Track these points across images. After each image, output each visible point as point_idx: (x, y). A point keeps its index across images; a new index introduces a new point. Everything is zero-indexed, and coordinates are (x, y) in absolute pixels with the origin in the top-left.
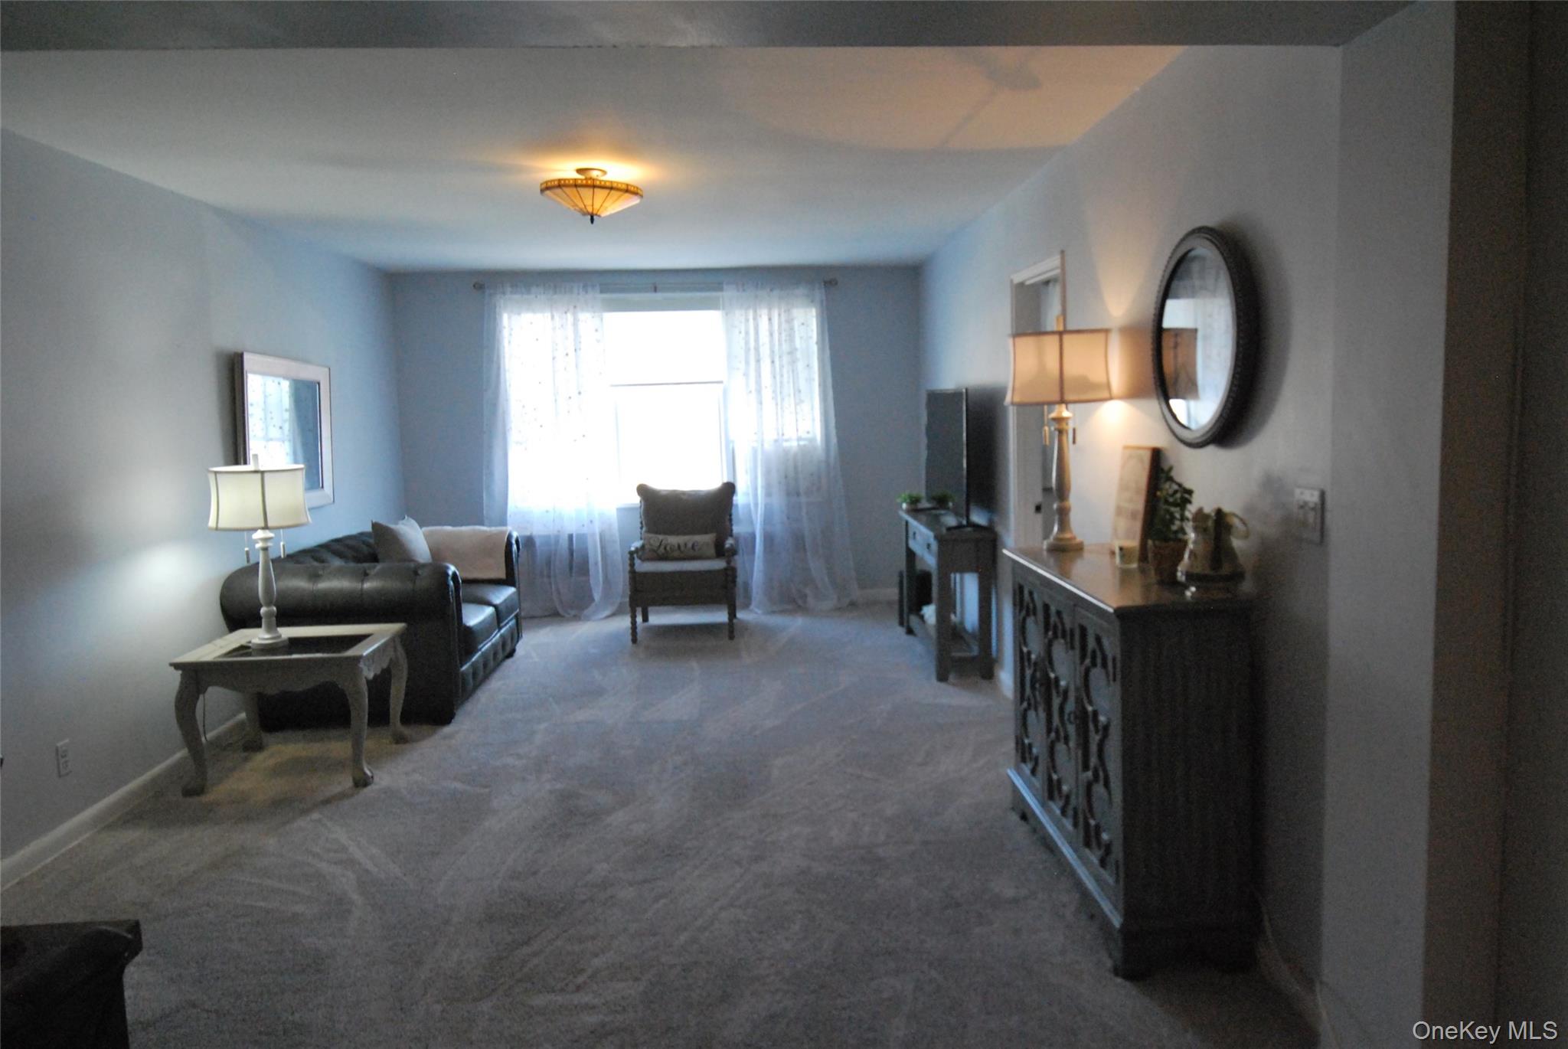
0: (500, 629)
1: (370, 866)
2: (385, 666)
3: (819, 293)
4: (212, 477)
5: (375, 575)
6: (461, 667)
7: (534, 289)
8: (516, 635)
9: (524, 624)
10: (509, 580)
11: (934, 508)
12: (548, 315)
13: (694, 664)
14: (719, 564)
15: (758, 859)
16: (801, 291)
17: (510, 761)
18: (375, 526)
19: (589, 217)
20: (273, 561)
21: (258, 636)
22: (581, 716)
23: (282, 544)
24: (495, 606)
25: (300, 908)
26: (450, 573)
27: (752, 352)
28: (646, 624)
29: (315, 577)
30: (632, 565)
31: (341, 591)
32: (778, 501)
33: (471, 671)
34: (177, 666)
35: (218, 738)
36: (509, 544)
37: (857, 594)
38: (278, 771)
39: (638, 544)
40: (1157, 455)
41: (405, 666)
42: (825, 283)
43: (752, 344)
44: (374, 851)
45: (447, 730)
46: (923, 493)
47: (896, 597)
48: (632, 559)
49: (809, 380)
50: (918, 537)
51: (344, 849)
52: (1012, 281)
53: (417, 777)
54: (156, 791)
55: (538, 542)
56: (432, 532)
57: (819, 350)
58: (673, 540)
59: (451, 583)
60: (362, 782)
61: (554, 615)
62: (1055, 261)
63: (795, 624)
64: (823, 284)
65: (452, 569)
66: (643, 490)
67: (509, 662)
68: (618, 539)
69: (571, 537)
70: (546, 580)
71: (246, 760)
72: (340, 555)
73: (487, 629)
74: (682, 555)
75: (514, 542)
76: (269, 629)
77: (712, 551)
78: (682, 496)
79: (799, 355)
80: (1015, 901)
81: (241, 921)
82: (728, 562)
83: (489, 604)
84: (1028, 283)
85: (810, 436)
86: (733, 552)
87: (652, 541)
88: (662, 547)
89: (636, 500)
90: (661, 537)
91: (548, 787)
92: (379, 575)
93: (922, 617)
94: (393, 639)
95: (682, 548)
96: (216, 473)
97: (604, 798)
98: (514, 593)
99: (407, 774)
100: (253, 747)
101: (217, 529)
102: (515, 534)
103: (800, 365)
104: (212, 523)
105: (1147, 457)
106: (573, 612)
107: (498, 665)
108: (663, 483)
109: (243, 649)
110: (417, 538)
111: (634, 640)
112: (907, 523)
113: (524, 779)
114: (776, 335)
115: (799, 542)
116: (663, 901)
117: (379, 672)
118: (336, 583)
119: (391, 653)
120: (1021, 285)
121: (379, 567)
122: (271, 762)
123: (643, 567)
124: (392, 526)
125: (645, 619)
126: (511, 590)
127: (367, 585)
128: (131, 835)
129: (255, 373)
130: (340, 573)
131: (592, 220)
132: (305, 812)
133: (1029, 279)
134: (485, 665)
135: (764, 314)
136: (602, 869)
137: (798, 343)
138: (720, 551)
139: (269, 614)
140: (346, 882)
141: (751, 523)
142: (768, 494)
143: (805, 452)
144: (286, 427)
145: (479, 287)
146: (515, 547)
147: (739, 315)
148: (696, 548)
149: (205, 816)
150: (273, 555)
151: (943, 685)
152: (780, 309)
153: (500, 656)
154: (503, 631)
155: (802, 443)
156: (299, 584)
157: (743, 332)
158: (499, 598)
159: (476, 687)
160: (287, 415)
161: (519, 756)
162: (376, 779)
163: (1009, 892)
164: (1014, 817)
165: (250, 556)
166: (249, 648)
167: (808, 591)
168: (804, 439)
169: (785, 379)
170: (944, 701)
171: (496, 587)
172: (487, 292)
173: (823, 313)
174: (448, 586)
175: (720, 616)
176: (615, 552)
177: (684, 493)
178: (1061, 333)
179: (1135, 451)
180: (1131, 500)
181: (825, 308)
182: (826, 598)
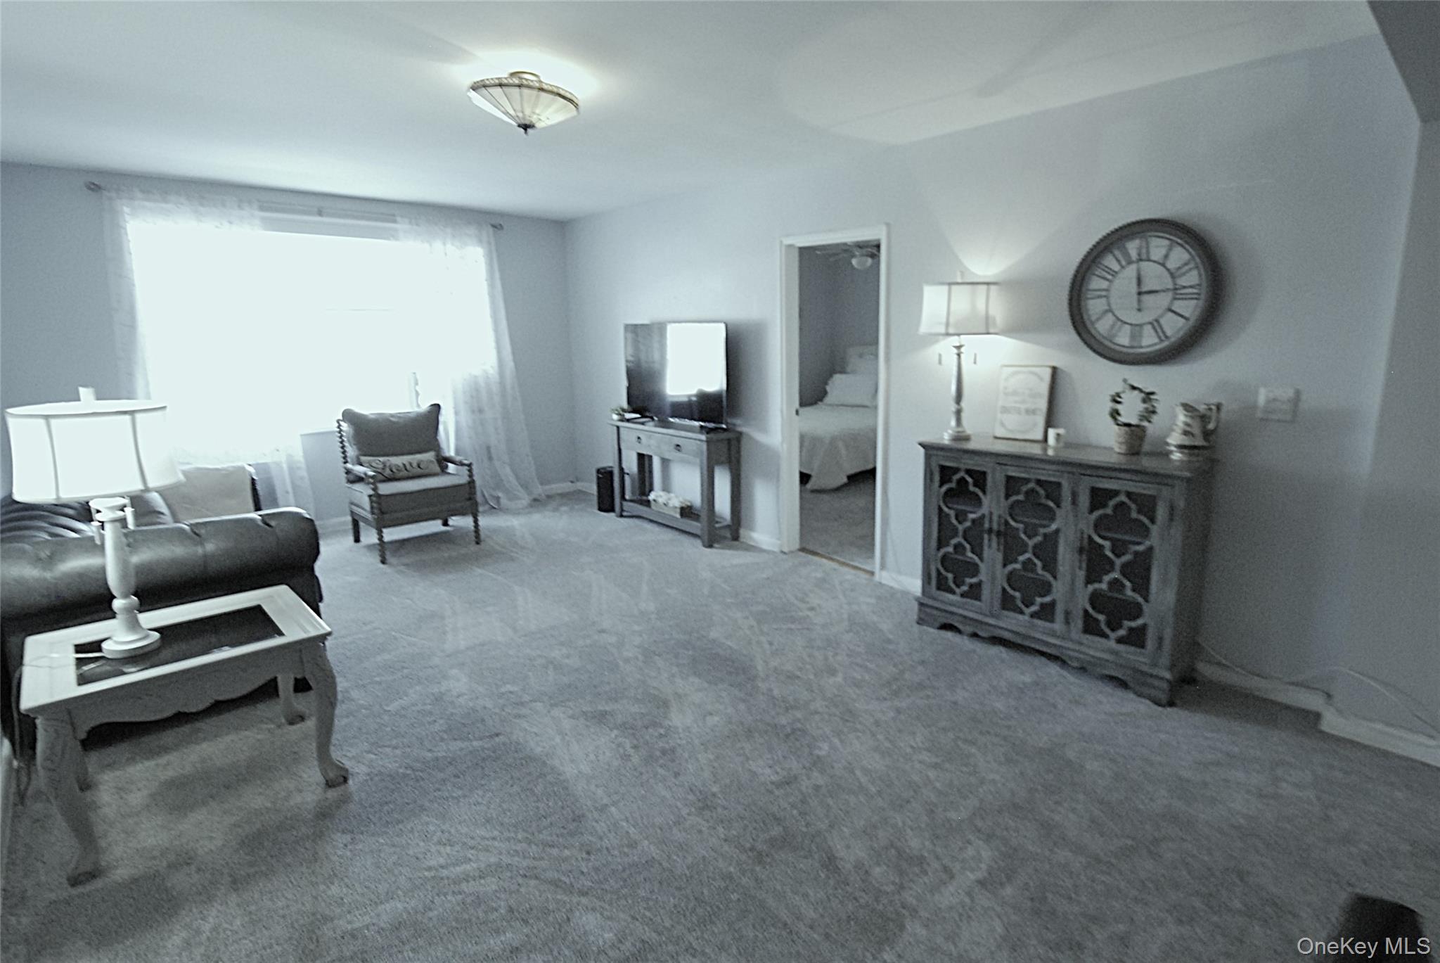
3: (486, 235)
5: (213, 535)
11: (642, 417)
14: (461, 478)
16: (472, 230)
30: (374, 489)
31: (174, 560)
37: (539, 490)
42: (493, 227)
46: (627, 406)
50: (644, 441)
52: (781, 242)
58: (396, 461)
62: (874, 230)
64: (489, 226)
66: (348, 416)
68: (303, 466)
74: (411, 475)
76: (132, 628)
77: (438, 469)
78: (392, 419)
82: (470, 477)
88: (388, 469)
90: (382, 459)
92: (224, 533)
93: (647, 503)
95: (408, 467)
108: (369, 408)
111: (384, 560)
120: (792, 245)
127: (210, 548)
139: (129, 609)
145: (95, 188)
162: (349, 769)
164: (931, 630)
173: (492, 252)
176: (302, 478)
177: (392, 416)
178: (950, 284)
179: (1023, 369)
180: (1023, 402)
181: (493, 248)
182: (518, 498)
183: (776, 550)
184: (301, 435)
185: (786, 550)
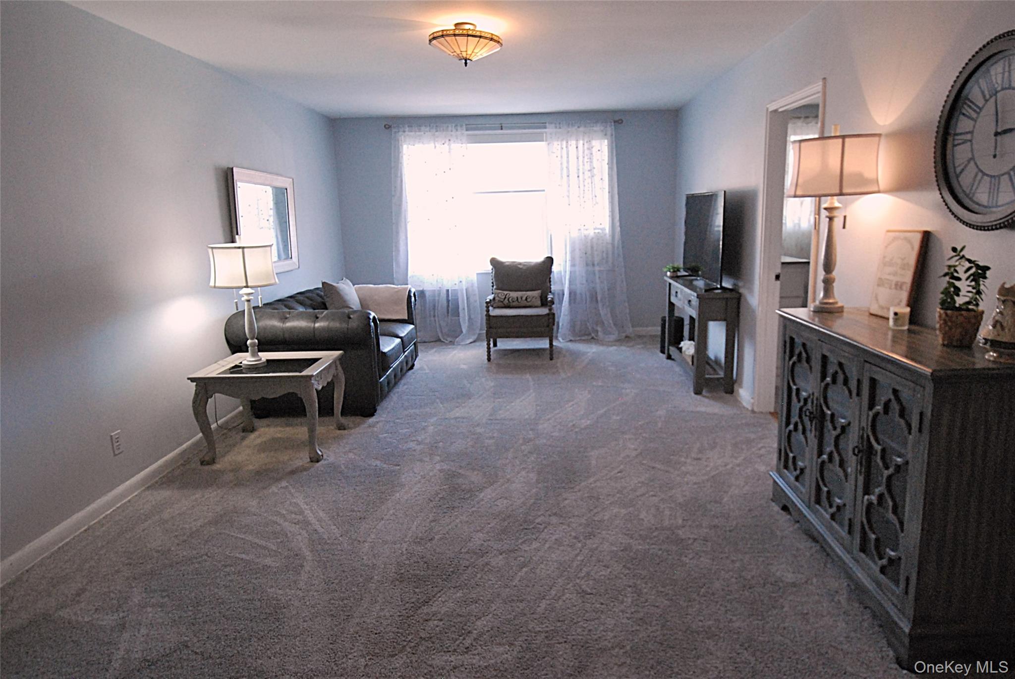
0: (404, 352)
1: (317, 527)
2: (329, 380)
3: (610, 130)
4: (210, 250)
5: (322, 318)
6: (380, 379)
7: (423, 128)
8: (415, 354)
9: (420, 347)
10: (409, 321)
11: (690, 276)
12: (432, 145)
13: (528, 376)
14: (544, 311)
15: (590, 535)
16: (598, 128)
17: (412, 445)
18: (323, 283)
19: (464, 61)
20: (254, 308)
21: (246, 359)
22: (458, 413)
23: (260, 297)
24: (400, 338)
25: (268, 561)
26: (371, 317)
27: (565, 170)
28: (496, 348)
29: (284, 319)
30: (488, 311)
31: (301, 328)
32: (580, 270)
33: (386, 381)
34: (192, 380)
35: (227, 422)
36: (409, 297)
37: (630, 330)
38: (263, 448)
39: (491, 297)
40: (927, 237)
41: (343, 380)
42: (615, 122)
43: (565, 165)
44: (321, 514)
45: (371, 420)
46: (682, 266)
47: (659, 333)
48: (488, 307)
49: (602, 189)
50: (679, 295)
51: (301, 512)
52: (767, 109)
53: (351, 455)
54: (184, 459)
55: (427, 294)
56: (360, 287)
57: (609, 168)
58: (514, 295)
59: (372, 324)
60: (316, 459)
61: (438, 341)
62: (819, 86)
63: (590, 350)
64: (613, 124)
65: (372, 315)
66: (494, 262)
67: (411, 372)
68: (477, 292)
69: (448, 291)
70: (432, 319)
71: (243, 439)
72: (301, 303)
73: (396, 353)
74: (518, 305)
75: (412, 295)
76: (253, 355)
77: (539, 303)
78: (519, 266)
79: (595, 171)
80: (794, 585)
81: (227, 569)
82: (550, 310)
83: (398, 337)
84: (780, 110)
85: (601, 227)
86: (552, 302)
87: (500, 295)
88: (506, 300)
89: (489, 268)
90: (506, 292)
91: (438, 467)
92: (326, 318)
93: (680, 349)
94: (334, 362)
95: (520, 300)
96: (212, 248)
97: (475, 477)
98: (412, 329)
99: (345, 453)
100: (249, 429)
101: (215, 287)
102: (413, 290)
103: (597, 179)
104: (212, 284)
105: (917, 239)
106: (449, 339)
107: (403, 375)
108: (506, 258)
109: (236, 368)
110: (351, 292)
111: (489, 359)
112: (670, 284)
113: (421, 460)
114: (581, 159)
115: (594, 297)
116: (525, 569)
117: (325, 385)
118: (298, 323)
119: (333, 371)
120: (776, 111)
121: (326, 312)
122: (259, 441)
123: (494, 312)
124: (334, 284)
125: (495, 345)
126: (412, 326)
127: (317, 325)
128: (165, 494)
129: (242, 181)
130: (300, 316)
131: (466, 64)
132: (278, 480)
133: (781, 107)
134: (395, 376)
135: (573, 143)
136: (478, 539)
137: (595, 164)
138: (544, 302)
139: (253, 345)
140: (301, 541)
141: (563, 284)
142: (573, 265)
143: (598, 237)
144: (271, 219)
145: (388, 127)
146: (413, 299)
147: (556, 145)
148: (529, 300)
149: (212, 481)
150: (253, 304)
151: (698, 397)
152: (583, 140)
153: (405, 368)
154: (406, 353)
155: (597, 231)
156: (274, 323)
157: (559, 157)
158: (403, 332)
159: (389, 391)
160: (271, 212)
161: (419, 443)
162: (325, 457)
163: (790, 577)
164: (776, 508)
165: (239, 306)
166: (241, 366)
167: (599, 329)
168: (598, 229)
169: (586, 189)
170: (703, 409)
171: (401, 324)
172: (394, 130)
173: (612, 143)
174: (370, 326)
175: (544, 344)
176: (476, 301)
177: (520, 264)
178: (843, 137)
179: (902, 234)
180: (895, 274)
181: (614, 139)
182: (610, 334)
183: (750, 408)
184: (477, 274)
185: (756, 409)
